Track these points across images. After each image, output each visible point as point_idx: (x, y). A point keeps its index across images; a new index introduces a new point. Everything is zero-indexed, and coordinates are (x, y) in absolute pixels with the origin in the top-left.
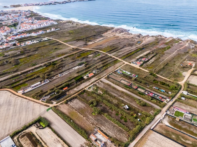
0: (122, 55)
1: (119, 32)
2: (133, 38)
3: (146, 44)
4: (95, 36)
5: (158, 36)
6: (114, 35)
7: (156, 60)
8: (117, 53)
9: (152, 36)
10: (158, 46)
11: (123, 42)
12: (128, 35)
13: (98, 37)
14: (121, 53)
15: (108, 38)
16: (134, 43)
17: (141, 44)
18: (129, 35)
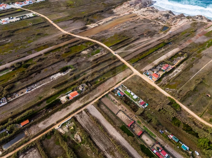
0: (134, 55)
1: (140, 6)
2: (157, 19)
3: (175, 33)
4: (102, 11)
5: (197, 18)
6: (130, 13)
8: (126, 50)
10: (193, 39)
11: (141, 28)
12: (151, 13)
13: (106, 15)
14: (132, 50)
15: (121, 18)
16: (157, 30)
17: (168, 33)
18: (154, 12)
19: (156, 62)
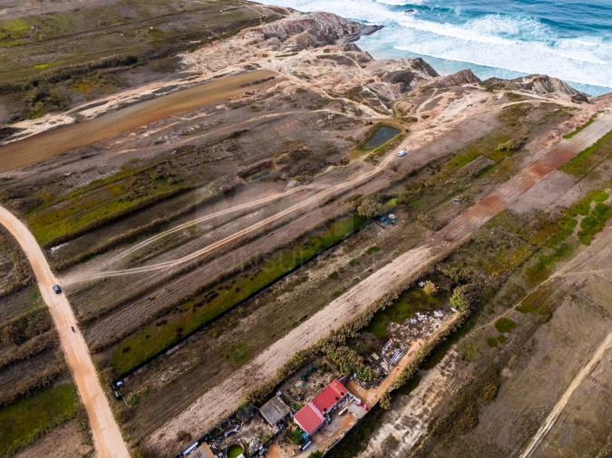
1: (299, 41)
2: (355, 93)
3: (423, 159)
4: (131, 61)
5: (529, 87)
6: (248, 67)
7: (445, 427)
9: (491, 86)
10: (507, 193)
11: (266, 135)
12: (339, 69)
13: (140, 77)
14: (167, 265)
16: (341, 143)
17: (390, 158)
18: (349, 63)
19: (273, 359)
